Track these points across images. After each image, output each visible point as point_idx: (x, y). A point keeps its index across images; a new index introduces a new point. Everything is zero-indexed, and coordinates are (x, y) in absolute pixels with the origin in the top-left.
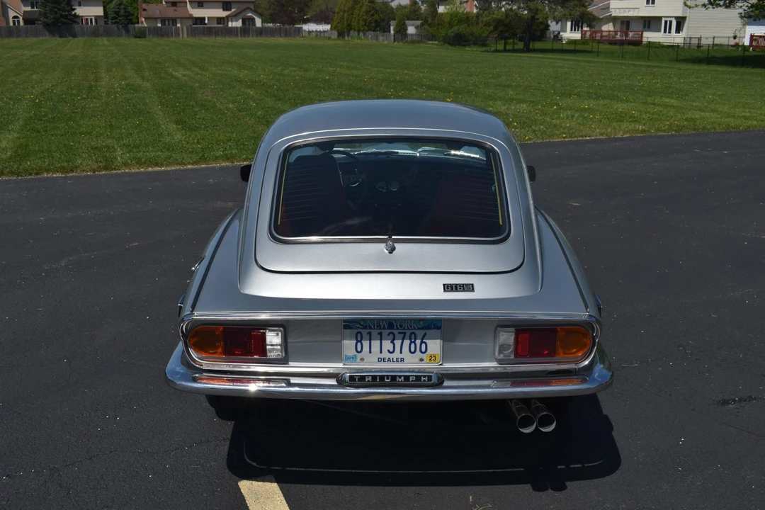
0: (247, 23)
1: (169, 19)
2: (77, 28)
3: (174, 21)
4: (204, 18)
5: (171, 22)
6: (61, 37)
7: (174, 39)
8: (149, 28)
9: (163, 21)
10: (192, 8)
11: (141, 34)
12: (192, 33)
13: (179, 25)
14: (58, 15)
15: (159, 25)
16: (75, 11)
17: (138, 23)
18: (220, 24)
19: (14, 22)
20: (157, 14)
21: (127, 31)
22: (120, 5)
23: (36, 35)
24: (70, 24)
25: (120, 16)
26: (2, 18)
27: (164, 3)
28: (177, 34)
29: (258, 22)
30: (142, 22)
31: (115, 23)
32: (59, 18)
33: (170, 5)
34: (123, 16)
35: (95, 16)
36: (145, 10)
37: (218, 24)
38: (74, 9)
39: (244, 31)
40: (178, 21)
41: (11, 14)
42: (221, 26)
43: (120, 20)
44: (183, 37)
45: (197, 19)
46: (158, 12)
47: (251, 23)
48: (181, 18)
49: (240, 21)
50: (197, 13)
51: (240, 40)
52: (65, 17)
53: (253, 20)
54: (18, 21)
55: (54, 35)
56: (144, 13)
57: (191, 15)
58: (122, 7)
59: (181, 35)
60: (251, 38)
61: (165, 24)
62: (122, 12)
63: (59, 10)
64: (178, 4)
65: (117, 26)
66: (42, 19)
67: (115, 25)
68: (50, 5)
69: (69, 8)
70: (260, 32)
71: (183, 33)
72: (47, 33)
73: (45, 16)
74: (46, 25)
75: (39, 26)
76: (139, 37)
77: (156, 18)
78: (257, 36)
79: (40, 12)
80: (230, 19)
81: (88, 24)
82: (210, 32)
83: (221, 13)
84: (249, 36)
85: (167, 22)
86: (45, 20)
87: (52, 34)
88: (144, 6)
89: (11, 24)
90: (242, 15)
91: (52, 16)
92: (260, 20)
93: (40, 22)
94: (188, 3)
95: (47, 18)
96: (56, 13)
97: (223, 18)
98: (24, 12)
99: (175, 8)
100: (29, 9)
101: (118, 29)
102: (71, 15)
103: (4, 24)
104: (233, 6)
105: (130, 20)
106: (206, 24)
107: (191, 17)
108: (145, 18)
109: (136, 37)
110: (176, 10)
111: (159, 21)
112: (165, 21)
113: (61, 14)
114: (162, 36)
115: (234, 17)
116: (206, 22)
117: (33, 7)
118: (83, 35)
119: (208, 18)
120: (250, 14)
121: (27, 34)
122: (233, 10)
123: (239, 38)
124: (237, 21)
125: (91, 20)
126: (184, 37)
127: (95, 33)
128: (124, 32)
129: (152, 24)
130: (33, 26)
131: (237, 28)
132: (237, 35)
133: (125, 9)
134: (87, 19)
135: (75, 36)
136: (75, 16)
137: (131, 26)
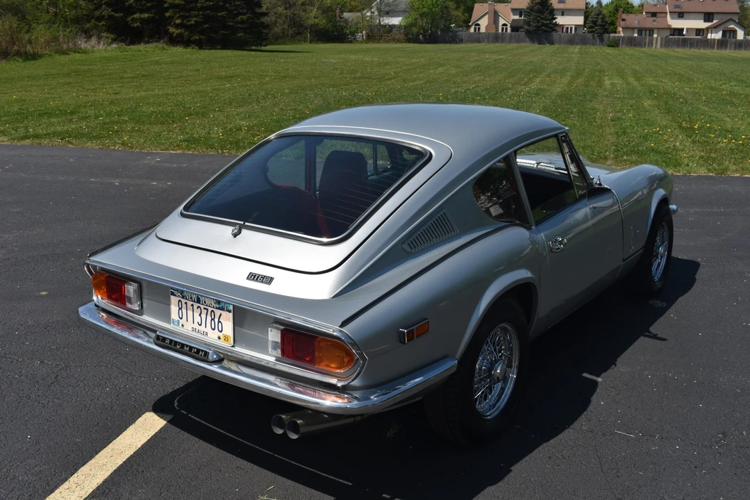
0: (728, 35)
1: (646, 29)
2: (555, 35)
3: (651, 31)
4: (682, 29)
5: (648, 32)
6: (539, 44)
7: (645, 49)
8: (623, 37)
9: (640, 31)
10: (672, 19)
11: (615, 44)
12: (667, 43)
13: (655, 36)
14: (540, 24)
15: (636, 35)
16: (556, 20)
17: (615, 32)
18: (699, 35)
19: (503, 29)
20: (636, 24)
21: (602, 40)
22: (598, 15)
23: (518, 41)
24: (549, 32)
25: (597, 26)
26: (493, 26)
27: (644, 13)
28: (651, 44)
29: (740, 35)
30: (619, 32)
31: (591, 32)
32: (541, 26)
33: (650, 15)
34: (600, 25)
35: (575, 25)
36: (623, 20)
37: (696, 35)
38: (555, 18)
39: (722, 44)
40: (655, 31)
41: (502, 22)
42: (699, 37)
43: (596, 30)
44: (656, 46)
45: (675, 30)
46: (636, 22)
47: (732, 35)
48: (658, 29)
49: (721, 33)
50: (676, 23)
51: (716, 52)
52: (546, 25)
53: (735, 32)
54: (506, 29)
55: (533, 42)
56: (622, 23)
57: (670, 26)
58: (600, 16)
59: (654, 45)
60: (728, 50)
61: (641, 35)
62: (599, 21)
63: (542, 19)
64: (658, 15)
65: (593, 35)
66: (525, 27)
67: (591, 34)
68: (534, 14)
69: (551, 17)
70: (739, 45)
71: (656, 44)
72: (528, 40)
73: (528, 23)
74: (528, 33)
75: (522, 34)
76: (612, 46)
77: (633, 29)
78: (735, 48)
79: (525, 20)
80: (710, 31)
81: (567, 32)
82: (686, 43)
83: (701, 24)
84: (726, 49)
85: (644, 32)
86: (528, 28)
87: (532, 41)
88: (624, 16)
89: (500, 31)
90: (723, 27)
91: (534, 25)
92: (743, 32)
93: (523, 30)
94: (668, 14)
95: (529, 26)
96: (539, 22)
97: (703, 30)
98: (513, 20)
99: (654, 18)
100: (517, 17)
101: (594, 38)
102: (552, 23)
103: (494, 31)
104: (715, 16)
105: (606, 29)
106: (684, 35)
107: (670, 28)
108: (623, 28)
109: (609, 46)
110: (654, 21)
111: (636, 31)
112: (642, 31)
113: (542, 23)
114: (635, 45)
115: (714, 28)
116: (684, 33)
117: (521, 16)
118: (560, 43)
119: (687, 29)
120: (732, 26)
121: (511, 40)
122: (715, 21)
123: (715, 51)
124: (716, 33)
125: (571, 28)
126: (657, 48)
127: (571, 41)
128: (598, 41)
129: (629, 34)
130: (517, 33)
131: (714, 40)
132: (713, 47)
133: (602, 18)
134: (567, 28)
135: (552, 43)
136: (556, 24)
137: (606, 36)
